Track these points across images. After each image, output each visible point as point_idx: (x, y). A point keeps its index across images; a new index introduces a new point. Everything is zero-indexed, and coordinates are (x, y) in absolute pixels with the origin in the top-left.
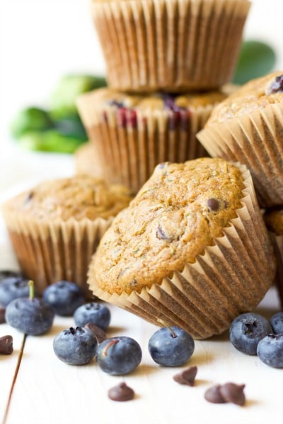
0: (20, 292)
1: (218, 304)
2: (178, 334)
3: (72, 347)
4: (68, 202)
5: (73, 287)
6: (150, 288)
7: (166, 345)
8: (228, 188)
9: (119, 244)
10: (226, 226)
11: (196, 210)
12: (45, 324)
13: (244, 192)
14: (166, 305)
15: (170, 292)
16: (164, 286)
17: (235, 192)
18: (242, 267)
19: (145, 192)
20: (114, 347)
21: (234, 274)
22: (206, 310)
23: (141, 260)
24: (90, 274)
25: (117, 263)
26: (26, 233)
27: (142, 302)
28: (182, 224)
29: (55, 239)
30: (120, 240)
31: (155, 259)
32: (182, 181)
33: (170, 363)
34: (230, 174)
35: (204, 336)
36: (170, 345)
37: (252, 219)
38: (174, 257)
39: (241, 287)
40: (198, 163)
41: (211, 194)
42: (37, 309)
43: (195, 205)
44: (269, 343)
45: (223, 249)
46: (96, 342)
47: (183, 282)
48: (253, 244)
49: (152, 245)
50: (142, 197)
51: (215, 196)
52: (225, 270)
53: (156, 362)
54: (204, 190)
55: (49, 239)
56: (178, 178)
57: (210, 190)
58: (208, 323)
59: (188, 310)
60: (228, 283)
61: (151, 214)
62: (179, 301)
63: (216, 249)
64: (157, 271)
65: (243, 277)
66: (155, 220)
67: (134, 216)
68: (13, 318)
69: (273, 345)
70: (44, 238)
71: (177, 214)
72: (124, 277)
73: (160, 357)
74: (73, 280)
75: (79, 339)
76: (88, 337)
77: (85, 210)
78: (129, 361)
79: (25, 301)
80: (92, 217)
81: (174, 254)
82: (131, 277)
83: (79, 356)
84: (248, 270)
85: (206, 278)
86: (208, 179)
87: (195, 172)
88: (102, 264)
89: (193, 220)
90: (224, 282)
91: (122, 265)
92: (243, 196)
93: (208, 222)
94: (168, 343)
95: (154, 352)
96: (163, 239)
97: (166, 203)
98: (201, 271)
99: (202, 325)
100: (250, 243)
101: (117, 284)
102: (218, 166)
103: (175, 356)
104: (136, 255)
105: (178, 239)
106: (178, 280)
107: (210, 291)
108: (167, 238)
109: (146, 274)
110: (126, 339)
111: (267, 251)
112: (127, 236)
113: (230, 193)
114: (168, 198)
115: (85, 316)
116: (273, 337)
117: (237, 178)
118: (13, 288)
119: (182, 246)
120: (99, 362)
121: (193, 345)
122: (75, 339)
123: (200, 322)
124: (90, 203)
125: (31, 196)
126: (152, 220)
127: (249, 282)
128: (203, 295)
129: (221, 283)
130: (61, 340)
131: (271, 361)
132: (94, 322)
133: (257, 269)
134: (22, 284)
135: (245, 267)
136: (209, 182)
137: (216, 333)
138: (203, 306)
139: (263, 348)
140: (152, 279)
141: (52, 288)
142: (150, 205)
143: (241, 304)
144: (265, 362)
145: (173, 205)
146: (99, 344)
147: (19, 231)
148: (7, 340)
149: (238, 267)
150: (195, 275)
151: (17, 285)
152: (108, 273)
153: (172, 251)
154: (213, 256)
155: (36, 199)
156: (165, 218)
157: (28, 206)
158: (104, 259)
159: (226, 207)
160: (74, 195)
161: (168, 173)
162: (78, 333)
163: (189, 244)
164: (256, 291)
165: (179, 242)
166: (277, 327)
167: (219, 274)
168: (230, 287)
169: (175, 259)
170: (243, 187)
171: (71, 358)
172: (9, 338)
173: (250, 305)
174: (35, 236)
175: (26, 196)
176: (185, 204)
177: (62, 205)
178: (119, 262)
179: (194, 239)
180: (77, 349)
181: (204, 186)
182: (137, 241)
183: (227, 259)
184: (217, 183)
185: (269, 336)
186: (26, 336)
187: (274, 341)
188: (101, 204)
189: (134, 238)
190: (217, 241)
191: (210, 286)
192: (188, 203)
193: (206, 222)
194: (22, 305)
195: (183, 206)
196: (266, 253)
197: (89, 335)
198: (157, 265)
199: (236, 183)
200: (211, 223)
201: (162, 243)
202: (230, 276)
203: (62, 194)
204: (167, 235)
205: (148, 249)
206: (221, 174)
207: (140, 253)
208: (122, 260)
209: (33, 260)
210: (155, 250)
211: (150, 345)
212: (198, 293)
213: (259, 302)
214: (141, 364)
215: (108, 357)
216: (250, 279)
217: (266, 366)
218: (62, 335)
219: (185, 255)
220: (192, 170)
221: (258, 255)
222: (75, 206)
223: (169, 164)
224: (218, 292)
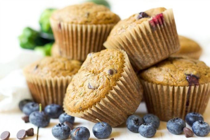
0: (34, 108)
1: (118, 113)
2: (105, 125)
3: (60, 132)
4: (54, 69)
5: (58, 106)
6: (87, 110)
7: (100, 130)
8: (117, 64)
9: (74, 91)
10: (117, 81)
11: (104, 75)
12: (47, 122)
13: (124, 64)
14: (95, 116)
15: (96, 110)
16: (93, 108)
17: (120, 65)
18: (126, 97)
19: (84, 67)
20: (79, 131)
21: (123, 100)
22: (113, 116)
23: (83, 98)
24: (64, 103)
25: (73, 99)
26: (36, 83)
27: (85, 115)
28: (98, 82)
29: (49, 85)
30: (74, 88)
31: (88, 97)
32: (98, 62)
33: (102, 137)
34: (118, 57)
35: (114, 126)
36: (102, 129)
37: (129, 76)
38: (96, 96)
39: (127, 105)
40: (105, 52)
41: (110, 67)
42: (43, 116)
43: (103, 73)
44: (143, 127)
45: (117, 90)
46: (70, 130)
47: (101, 106)
48: (130, 87)
49: (86, 92)
50: (82, 69)
51: (111, 68)
52: (119, 99)
53: (96, 137)
54: (107, 66)
55: (46, 86)
56: (96, 60)
57: (110, 65)
58: (114, 121)
59: (105, 117)
60: (121, 104)
61: (85, 77)
62: (101, 114)
63: (113, 91)
64: (89, 102)
65: (127, 101)
66: (87, 80)
67: (79, 78)
68: (33, 120)
69: (145, 128)
70: (44, 85)
71: (96, 77)
72: (76, 105)
73: (98, 135)
74: (57, 103)
75: (63, 129)
76: (67, 128)
77: (61, 73)
78: (85, 137)
79: (38, 113)
80: (64, 75)
81: (96, 95)
82: (79, 106)
83: (63, 136)
84: (129, 97)
85: (111, 103)
86: (109, 60)
87: (104, 57)
88: (68, 99)
89: (103, 80)
90: (119, 104)
91: (75, 100)
92: (124, 67)
93: (109, 80)
94: (101, 129)
95: (95, 133)
96: (91, 89)
97: (92, 72)
98: (108, 101)
99: (112, 122)
100: (129, 86)
101: (74, 108)
102: (113, 53)
103: (104, 134)
104: (80, 96)
105: (97, 88)
106: (98, 105)
107: (113, 108)
108: (92, 88)
109: (85, 104)
110: (83, 128)
111: (137, 88)
112: (77, 87)
113: (118, 66)
114: (92, 70)
115: (64, 118)
116: (145, 125)
117: (121, 58)
118: (31, 107)
119: (99, 91)
120: (72, 138)
121: (111, 129)
122: (61, 129)
123: (111, 121)
124: (63, 69)
125: (37, 67)
126: (86, 80)
127: (130, 102)
128: (110, 110)
129: (118, 105)
130: (55, 129)
131: (144, 135)
132: (68, 121)
133: (133, 96)
134: (35, 105)
135: (127, 96)
136: (109, 62)
137: (119, 125)
138: (111, 114)
139: (141, 129)
140: (88, 106)
141: (49, 106)
142: (85, 73)
143: (128, 112)
144: (142, 135)
145: (95, 73)
146: (71, 131)
147: (32, 82)
148: (32, 130)
149: (124, 97)
150: (106, 103)
151: (33, 105)
152: (70, 104)
153: (95, 94)
154: (113, 94)
155: (39, 68)
156: (91, 79)
157: (36, 71)
158: (68, 97)
159: (116, 73)
160: (56, 66)
161: (93, 58)
162: (62, 126)
163: (102, 90)
164: (134, 106)
165: (98, 89)
166: (146, 120)
167: (116, 101)
168: (122, 105)
169: (96, 97)
170: (124, 62)
171: (60, 137)
172: (32, 129)
173: (132, 112)
174: (40, 84)
175: (35, 67)
176: (100, 72)
177: (51, 70)
178: (74, 99)
179: (104, 88)
180: (62, 133)
181: (107, 64)
182: (81, 90)
183: (119, 95)
184: (112, 62)
185: (143, 124)
186: (38, 128)
187: (145, 126)
188: (68, 69)
189: (80, 88)
190: (113, 87)
191: (113, 106)
192: (101, 72)
193: (108, 80)
194: (37, 115)
195: (99, 73)
196: (137, 89)
197: (67, 126)
198: (89, 100)
199: (121, 61)
200: (110, 80)
201: (91, 90)
202: (121, 101)
203: (51, 65)
204: (92, 87)
205: (85, 93)
206: (114, 57)
207: (82, 95)
208: (75, 98)
209: (39, 94)
210: (88, 93)
211: (93, 130)
212: (108, 110)
213: (136, 110)
214: (90, 138)
215: (76, 136)
216: (130, 101)
217: (142, 137)
218: (56, 127)
219: (101, 95)
220: (102, 56)
221: (133, 90)
222: (57, 71)
223: (93, 54)
224: (117, 108)
